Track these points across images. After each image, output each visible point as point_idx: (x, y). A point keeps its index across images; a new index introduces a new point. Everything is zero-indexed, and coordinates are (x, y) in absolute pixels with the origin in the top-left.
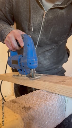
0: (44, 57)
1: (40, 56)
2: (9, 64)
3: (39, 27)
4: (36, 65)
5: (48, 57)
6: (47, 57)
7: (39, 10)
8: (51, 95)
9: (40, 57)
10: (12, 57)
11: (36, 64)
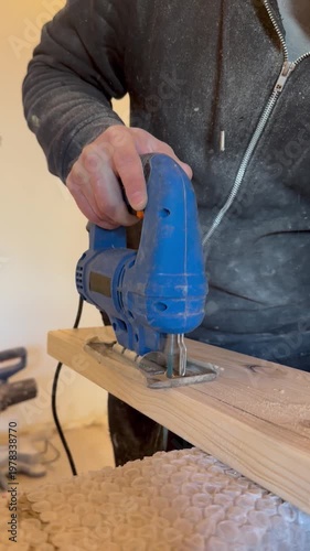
0: (256, 268)
1: (236, 266)
2: (81, 284)
3: (246, 131)
4: (189, 318)
5: (274, 272)
6: (270, 271)
7: (255, 48)
8: (236, 498)
9: (236, 270)
10: (94, 257)
11: (191, 311)
